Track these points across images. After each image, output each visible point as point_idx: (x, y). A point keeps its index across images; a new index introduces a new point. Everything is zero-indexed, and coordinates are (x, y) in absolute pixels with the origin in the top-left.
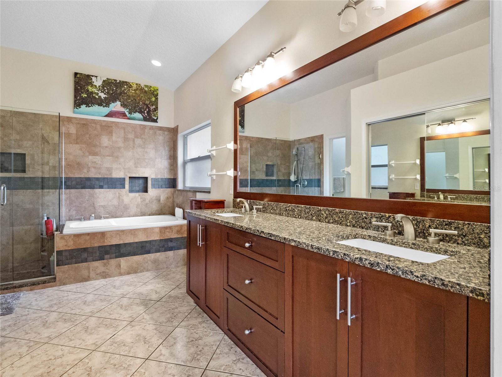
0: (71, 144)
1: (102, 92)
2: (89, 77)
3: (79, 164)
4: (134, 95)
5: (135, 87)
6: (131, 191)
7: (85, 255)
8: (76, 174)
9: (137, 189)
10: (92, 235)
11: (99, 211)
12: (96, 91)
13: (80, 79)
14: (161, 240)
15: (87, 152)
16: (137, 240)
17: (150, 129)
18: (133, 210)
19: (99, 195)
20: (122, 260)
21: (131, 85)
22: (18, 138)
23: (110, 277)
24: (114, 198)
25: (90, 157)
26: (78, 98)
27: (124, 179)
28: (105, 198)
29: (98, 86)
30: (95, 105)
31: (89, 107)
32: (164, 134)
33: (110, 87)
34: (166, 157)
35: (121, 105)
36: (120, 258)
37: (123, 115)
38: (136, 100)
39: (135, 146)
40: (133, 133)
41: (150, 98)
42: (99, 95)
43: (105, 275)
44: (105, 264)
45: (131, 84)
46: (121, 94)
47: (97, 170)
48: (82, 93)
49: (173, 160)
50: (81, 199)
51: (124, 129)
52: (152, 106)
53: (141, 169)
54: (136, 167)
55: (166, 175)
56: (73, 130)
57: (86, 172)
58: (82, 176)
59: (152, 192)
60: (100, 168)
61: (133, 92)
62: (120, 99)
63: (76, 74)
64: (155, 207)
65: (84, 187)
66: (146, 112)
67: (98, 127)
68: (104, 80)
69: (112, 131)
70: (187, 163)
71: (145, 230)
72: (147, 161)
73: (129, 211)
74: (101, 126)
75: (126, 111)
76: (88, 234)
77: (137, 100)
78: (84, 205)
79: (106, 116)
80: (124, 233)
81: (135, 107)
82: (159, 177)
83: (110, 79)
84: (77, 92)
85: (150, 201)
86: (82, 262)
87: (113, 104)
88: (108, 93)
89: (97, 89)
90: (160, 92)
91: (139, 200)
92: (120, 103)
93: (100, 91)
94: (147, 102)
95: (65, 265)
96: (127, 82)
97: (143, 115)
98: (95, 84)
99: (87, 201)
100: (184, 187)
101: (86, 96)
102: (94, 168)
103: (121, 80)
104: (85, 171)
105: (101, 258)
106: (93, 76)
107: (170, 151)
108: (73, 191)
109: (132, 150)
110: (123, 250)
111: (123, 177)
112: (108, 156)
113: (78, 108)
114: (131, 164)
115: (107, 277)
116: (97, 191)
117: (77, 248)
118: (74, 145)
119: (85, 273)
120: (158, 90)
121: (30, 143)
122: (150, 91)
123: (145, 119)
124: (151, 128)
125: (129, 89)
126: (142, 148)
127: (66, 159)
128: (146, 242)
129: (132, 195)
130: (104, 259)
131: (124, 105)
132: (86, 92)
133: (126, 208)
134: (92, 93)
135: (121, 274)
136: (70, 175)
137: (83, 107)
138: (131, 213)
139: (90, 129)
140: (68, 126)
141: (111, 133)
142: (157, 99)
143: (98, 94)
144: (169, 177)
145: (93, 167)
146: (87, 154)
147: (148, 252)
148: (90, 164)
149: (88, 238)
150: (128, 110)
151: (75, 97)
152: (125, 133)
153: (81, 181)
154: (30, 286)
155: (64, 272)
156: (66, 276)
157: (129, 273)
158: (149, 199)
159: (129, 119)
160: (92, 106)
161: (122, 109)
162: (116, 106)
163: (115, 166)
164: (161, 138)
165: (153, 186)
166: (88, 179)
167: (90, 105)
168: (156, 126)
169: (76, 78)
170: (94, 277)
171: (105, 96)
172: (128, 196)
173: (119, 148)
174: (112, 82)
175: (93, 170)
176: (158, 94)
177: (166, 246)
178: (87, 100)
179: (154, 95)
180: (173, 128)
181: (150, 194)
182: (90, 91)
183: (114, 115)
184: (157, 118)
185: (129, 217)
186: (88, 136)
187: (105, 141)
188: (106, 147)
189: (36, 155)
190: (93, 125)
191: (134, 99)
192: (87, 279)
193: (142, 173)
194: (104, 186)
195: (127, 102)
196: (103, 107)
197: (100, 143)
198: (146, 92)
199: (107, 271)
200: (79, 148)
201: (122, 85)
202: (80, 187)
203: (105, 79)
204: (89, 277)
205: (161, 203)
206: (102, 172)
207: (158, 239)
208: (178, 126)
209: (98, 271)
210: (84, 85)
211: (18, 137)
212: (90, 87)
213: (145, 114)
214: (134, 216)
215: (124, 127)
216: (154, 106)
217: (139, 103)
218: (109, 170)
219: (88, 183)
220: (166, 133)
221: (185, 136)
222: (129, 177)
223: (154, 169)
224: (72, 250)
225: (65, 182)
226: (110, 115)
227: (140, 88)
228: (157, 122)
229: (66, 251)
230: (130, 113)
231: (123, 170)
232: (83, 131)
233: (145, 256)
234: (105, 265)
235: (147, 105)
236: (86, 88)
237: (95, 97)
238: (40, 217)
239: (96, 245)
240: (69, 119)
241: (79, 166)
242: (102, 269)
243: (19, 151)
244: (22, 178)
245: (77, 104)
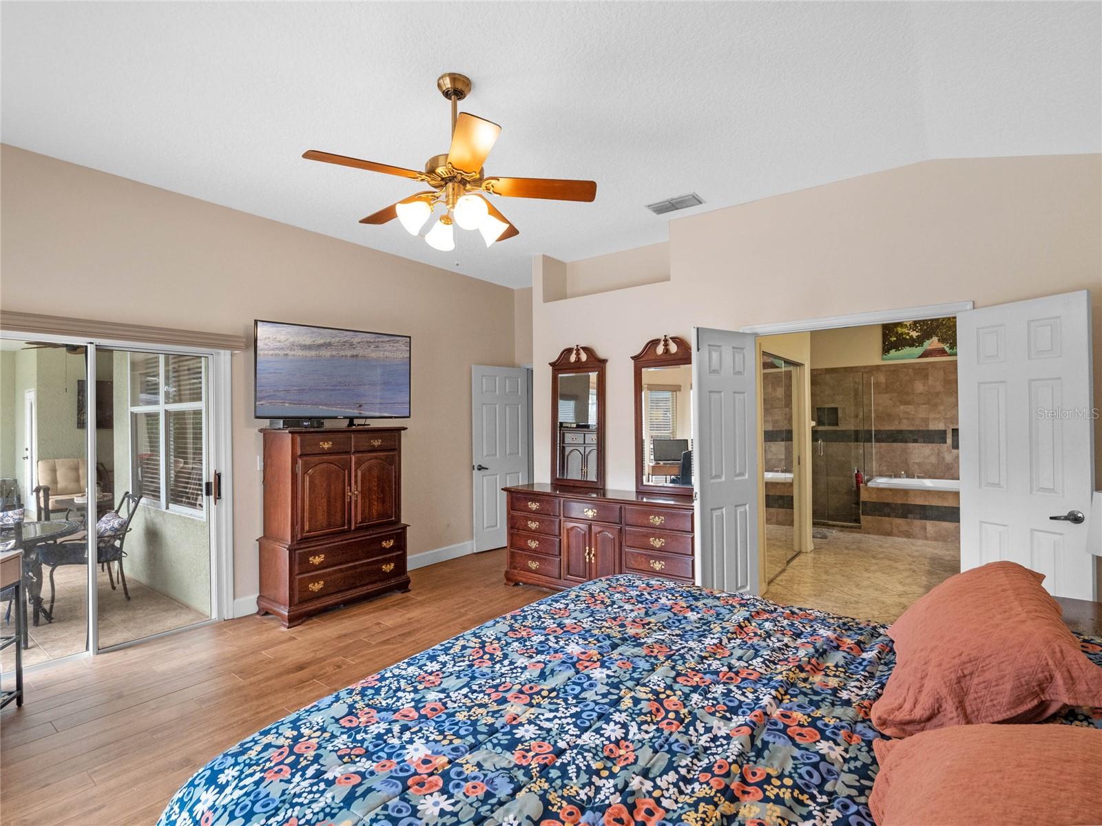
0: (880, 394)
1: (914, 330)
3: (889, 416)
6: (956, 447)
7: (887, 510)
8: (887, 427)
10: (895, 491)
11: (912, 468)
12: (907, 332)
15: (898, 401)
19: (913, 450)
20: (927, 523)
23: (914, 538)
24: (932, 454)
25: (902, 407)
26: (887, 343)
27: (945, 432)
28: (921, 453)
29: (908, 325)
30: (906, 347)
31: (899, 350)
35: (939, 341)
36: (926, 521)
37: (943, 352)
42: (910, 335)
43: (908, 535)
44: (909, 523)
46: (939, 326)
47: (910, 422)
48: (891, 337)
50: (892, 454)
56: (882, 379)
57: (897, 424)
58: (893, 428)
60: (913, 419)
62: (938, 334)
65: (895, 441)
67: (910, 371)
69: (928, 374)
73: (953, 471)
74: (914, 369)
75: (945, 347)
76: (891, 490)
78: (895, 460)
79: (920, 357)
80: (930, 494)
84: (885, 337)
86: (885, 516)
87: (927, 342)
88: (921, 329)
89: (908, 328)
92: (938, 338)
93: (912, 330)
95: (869, 516)
99: (900, 456)
101: (895, 339)
102: (908, 419)
104: (896, 422)
105: (904, 516)
108: (883, 444)
110: (930, 513)
111: (944, 429)
112: (922, 404)
113: (886, 354)
114: (954, 412)
115: (911, 537)
116: (911, 445)
117: (880, 502)
118: (884, 395)
119: (888, 527)
121: (842, 397)
127: (875, 410)
130: (907, 518)
131: (942, 340)
132: (895, 335)
133: (950, 467)
134: (902, 334)
135: (926, 538)
136: (880, 427)
137: (893, 352)
138: (956, 476)
139: (900, 374)
140: (876, 375)
141: (926, 377)
143: (909, 333)
145: (906, 418)
146: (898, 403)
148: (901, 415)
149: (890, 493)
150: (949, 345)
151: (884, 343)
152: (945, 373)
153: (892, 434)
155: (869, 522)
156: (872, 526)
157: (935, 539)
159: (950, 355)
160: (902, 349)
161: (941, 346)
162: (933, 343)
163: (932, 416)
166: (900, 432)
167: (900, 348)
169: (884, 331)
170: (897, 533)
171: (917, 334)
172: (951, 452)
173: (938, 394)
175: (905, 421)
178: (897, 343)
182: (900, 333)
183: (930, 354)
186: (898, 383)
187: (919, 387)
188: (921, 394)
189: (847, 409)
190: (905, 370)
192: (890, 534)
194: (919, 440)
195: (948, 335)
196: (916, 347)
197: (913, 390)
199: (911, 530)
200: (889, 398)
202: (891, 440)
204: (892, 532)
206: (916, 423)
209: (902, 530)
210: (892, 327)
211: (831, 392)
212: (899, 329)
215: (944, 367)
218: (926, 420)
219: (900, 436)
222: (953, 429)
224: (875, 503)
225: (875, 435)
226: (924, 355)
229: (870, 502)
231: (944, 420)
232: (893, 378)
236: (895, 331)
237: (905, 338)
238: (851, 470)
239: (899, 502)
240: (878, 368)
241: (889, 417)
242: (906, 528)
243: (832, 405)
244: (835, 432)
245: (886, 350)
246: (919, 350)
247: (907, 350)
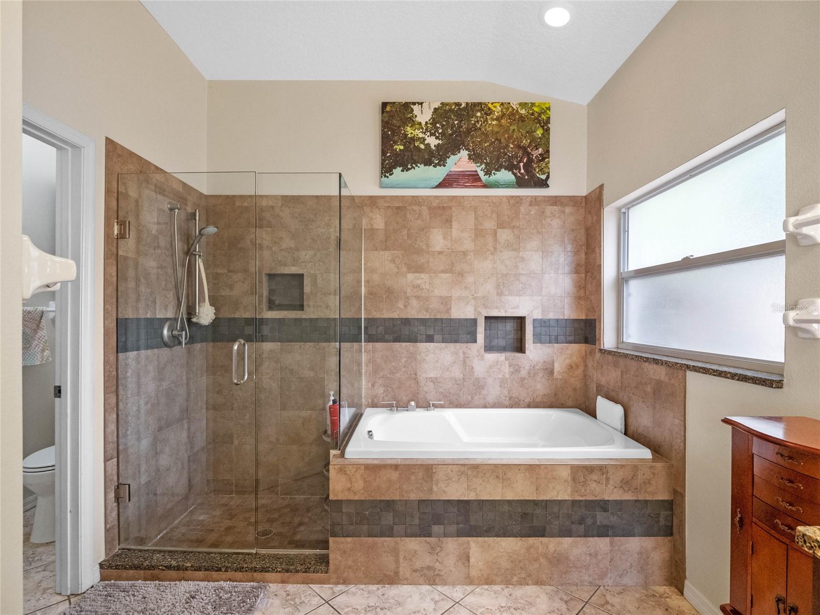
0: (376, 250)
1: (432, 134)
2: (407, 107)
3: (389, 291)
4: (496, 129)
5: (497, 111)
6: (489, 348)
7: (388, 519)
8: (384, 312)
9: (502, 343)
10: (405, 470)
11: (426, 389)
12: (421, 135)
13: (391, 116)
14: (574, 503)
15: (403, 265)
16: (510, 496)
17: (530, 205)
18: (494, 391)
19: (426, 356)
20: (473, 545)
21: (489, 109)
22: (293, 246)
23: (445, 583)
24: (455, 362)
25: (410, 276)
26: (388, 154)
27: (474, 321)
28: (437, 362)
29: (423, 123)
30: (419, 165)
31: (408, 170)
32: (563, 212)
33: (448, 122)
34: (567, 269)
35: (470, 158)
36: (470, 538)
37: (473, 179)
38: (500, 141)
39: (498, 247)
40: (494, 216)
41: (531, 132)
42: (426, 142)
43: (432, 577)
44: (433, 548)
45: (490, 105)
46: (469, 131)
47: (422, 303)
48: (395, 143)
49: (584, 275)
50: (393, 364)
51: (475, 209)
52: (537, 149)
53: (511, 298)
54: (500, 294)
55: (567, 311)
56: (379, 222)
57: (402, 306)
58: (395, 315)
59: (535, 352)
60: (427, 299)
61: (494, 123)
62: (468, 144)
63: (384, 105)
64: (541, 387)
65: (397, 339)
66: (522, 164)
67: (425, 211)
68: (435, 109)
69: (451, 216)
70: (627, 281)
71: (532, 469)
72: (523, 279)
73: (484, 392)
74: (430, 208)
75: (479, 170)
76: (396, 467)
77: (503, 140)
78: (398, 375)
79: (440, 186)
80: (478, 472)
81: (498, 158)
82: (551, 316)
83: (447, 104)
84: (386, 141)
85: (529, 373)
86: (382, 535)
87: (452, 157)
88: (443, 134)
89: (423, 129)
90: (553, 114)
91: (506, 369)
92: (467, 152)
93: (429, 134)
94: (526, 142)
95: (347, 536)
96: (480, 104)
97: (513, 173)
98: (418, 119)
99: (405, 367)
100: (618, 344)
101: (402, 147)
102: (418, 298)
103: (469, 101)
104: (401, 304)
105: (425, 532)
106: (414, 104)
107: (576, 253)
108: (379, 345)
109: (491, 257)
110: (475, 519)
111: (473, 317)
112: (443, 272)
113: (387, 175)
114: (489, 287)
115: (437, 580)
116: (423, 346)
117: (371, 499)
118: (382, 253)
119: (387, 561)
120: (549, 110)
121: (311, 253)
122: (532, 114)
123: (521, 183)
124: (535, 201)
125: (487, 119)
126: (513, 250)
127: (367, 282)
128: (535, 503)
129: (492, 357)
130: (430, 536)
131: (475, 157)
132: (402, 140)
133: (479, 385)
134: (413, 139)
135: (470, 581)
136: (375, 313)
137: (397, 171)
138: (491, 399)
139: (409, 216)
140: (371, 215)
141: (448, 222)
142: (547, 131)
143: (424, 140)
144: (574, 316)
145: (415, 297)
146: (405, 269)
147: (541, 533)
148: (409, 291)
149: (395, 475)
150: (483, 166)
151: (383, 153)
152: (476, 219)
153: (394, 325)
154: (280, 572)
155: (345, 552)
156: (350, 563)
157: (489, 581)
158: (527, 368)
159: (485, 186)
160: (413, 167)
161: (472, 167)
162: (460, 162)
163: (456, 293)
164: (556, 223)
165: (538, 339)
166: (406, 322)
167: (409, 167)
168: (544, 197)
169: (385, 114)
170: (408, 575)
171: (437, 142)
172: (482, 358)
173: (465, 253)
174: (451, 111)
175: (415, 302)
176: (549, 118)
177: (589, 521)
178: (404, 156)
179: (540, 124)
180: (586, 197)
181: (531, 357)
182: (409, 136)
183: (455, 181)
184: (548, 177)
185: (485, 407)
186: (405, 232)
187: (438, 240)
188: (440, 253)
189: (319, 277)
190: (415, 208)
191: (497, 139)
192: (392, 579)
193: (512, 308)
194: (436, 337)
195: (483, 149)
196: (435, 166)
197: (428, 246)
198: (522, 119)
199: (437, 565)
200: (390, 258)
201: (471, 113)
202: (392, 338)
203: (437, 105)
204: (397, 573)
205: (557, 379)
206: (431, 306)
207: (566, 498)
208: (601, 187)
209: (418, 564)
210: (398, 125)
211: (292, 244)
212: (409, 128)
213: (520, 170)
214: (494, 406)
215: (475, 205)
216: (540, 149)
217: (507, 146)
218: (446, 301)
219: (406, 331)
220: (568, 210)
221: (623, 210)
222: (485, 317)
223: (540, 297)
224: (361, 502)
225: (366, 328)
226: (446, 182)
227: (509, 113)
228: (548, 186)
229: (349, 502)
230: (488, 173)
231: (473, 302)
232: (397, 223)
233: (531, 540)
234: (432, 550)
235: (524, 149)
236: (403, 132)
237: (418, 148)
238: (325, 396)
239: (413, 496)
240: (373, 201)
241: (390, 294)
242: (425, 560)
243: (294, 270)
244: (298, 321)
245: (386, 169)
246: (438, 173)
247: (421, 172)
